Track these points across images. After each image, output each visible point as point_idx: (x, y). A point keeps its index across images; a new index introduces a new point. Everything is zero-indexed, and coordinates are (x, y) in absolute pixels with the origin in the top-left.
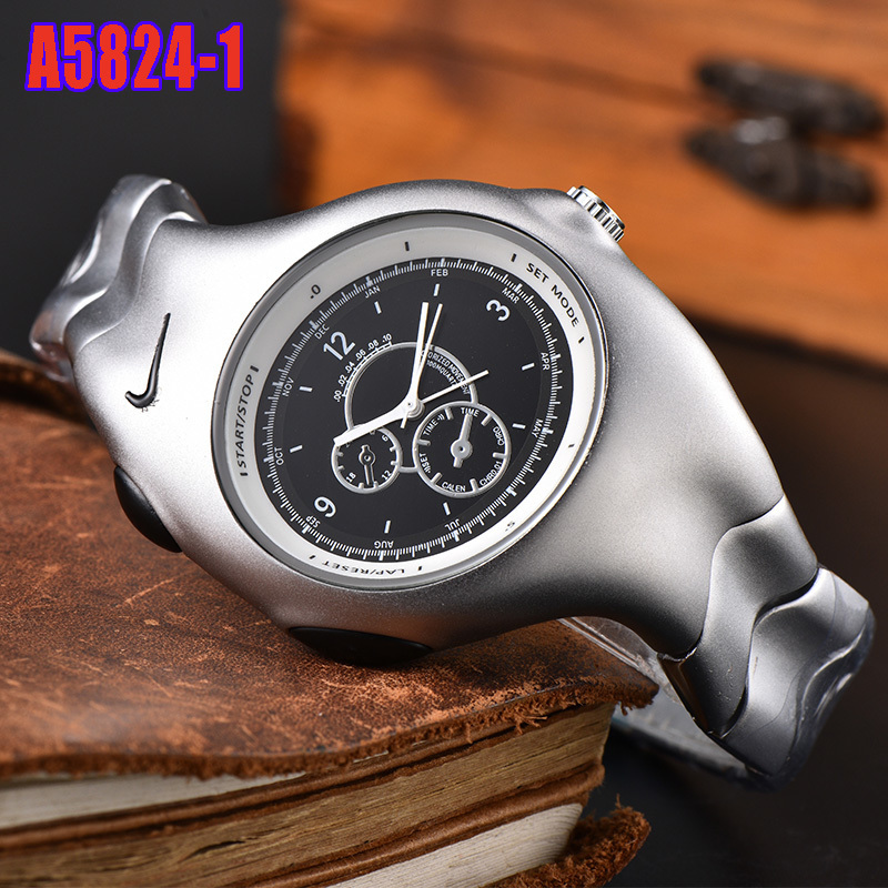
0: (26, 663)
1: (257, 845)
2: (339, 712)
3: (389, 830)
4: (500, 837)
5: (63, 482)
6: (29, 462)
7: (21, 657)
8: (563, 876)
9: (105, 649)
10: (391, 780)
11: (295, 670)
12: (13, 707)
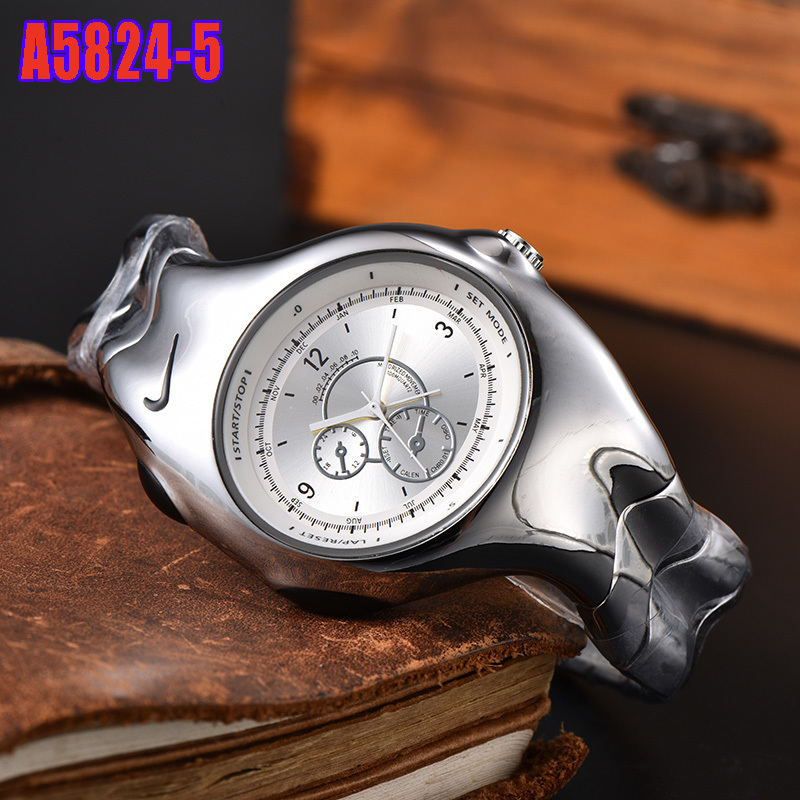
0: (82, 626)
1: (271, 771)
2: (335, 663)
3: (378, 756)
4: (467, 758)
5: (111, 466)
6: (83, 449)
7: (79, 621)
8: (518, 791)
9: (146, 612)
10: (379, 716)
11: (300, 627)
12: (72, 669)
